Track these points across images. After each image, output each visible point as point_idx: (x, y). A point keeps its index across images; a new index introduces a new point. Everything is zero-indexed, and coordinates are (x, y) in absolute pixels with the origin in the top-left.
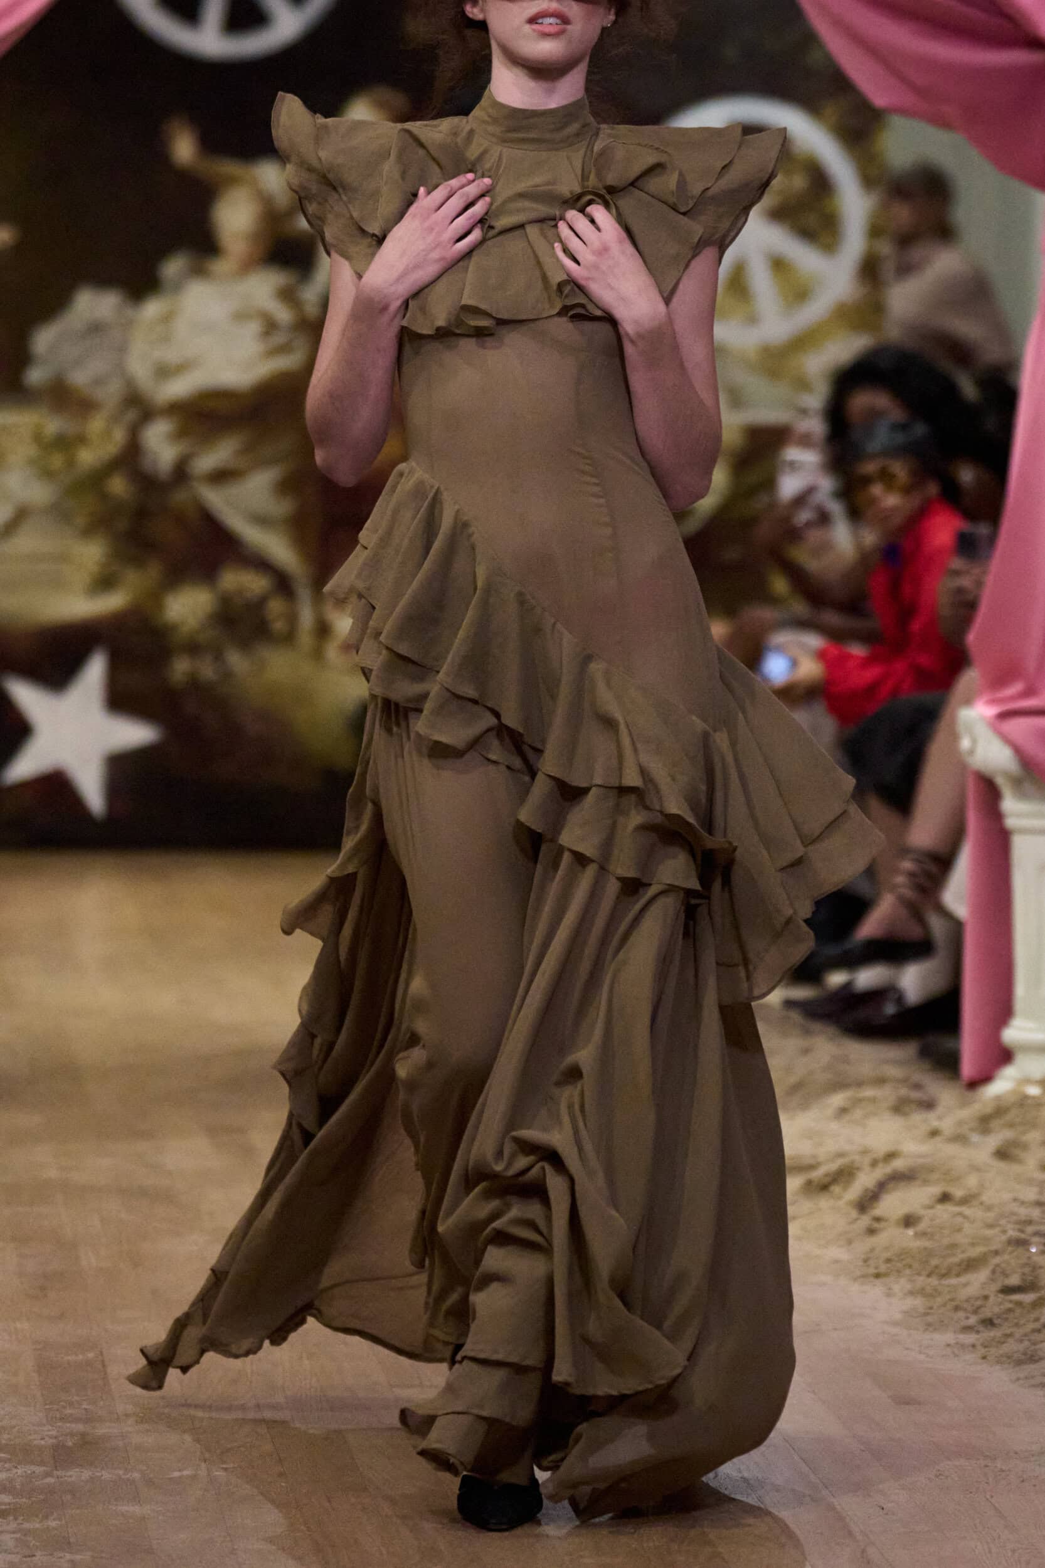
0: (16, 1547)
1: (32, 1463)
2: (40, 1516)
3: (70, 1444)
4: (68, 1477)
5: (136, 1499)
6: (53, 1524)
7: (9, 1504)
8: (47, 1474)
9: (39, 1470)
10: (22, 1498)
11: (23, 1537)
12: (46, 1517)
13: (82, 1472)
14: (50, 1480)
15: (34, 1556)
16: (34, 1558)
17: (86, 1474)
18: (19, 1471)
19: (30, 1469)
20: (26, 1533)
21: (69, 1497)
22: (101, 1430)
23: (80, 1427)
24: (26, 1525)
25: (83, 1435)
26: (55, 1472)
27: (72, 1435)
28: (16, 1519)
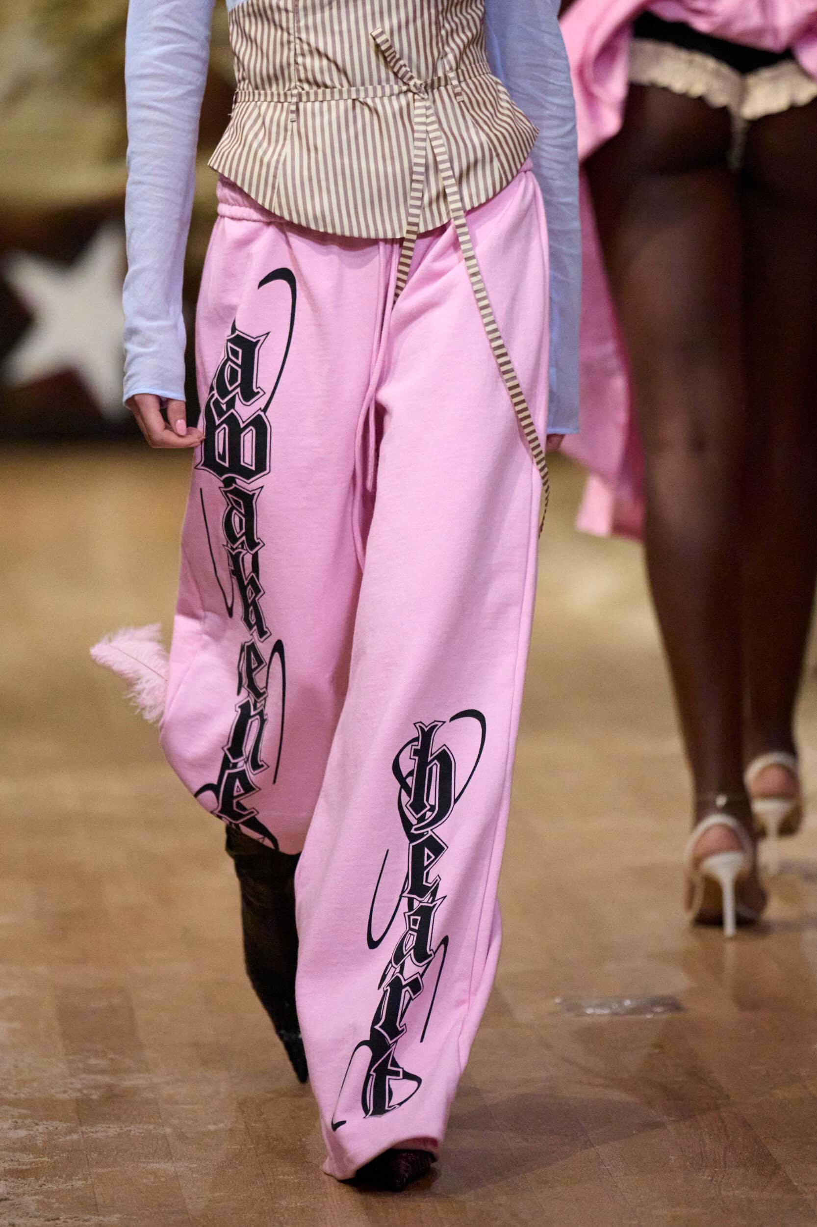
0: (38, 1210)
1: (53, 1118)
2: (64, 1176)
3: (94, 1097)
4: (93, 1132)
5: (168, 1156)
6: (79, 1184)
7: (31, 1164)
8: (71, 1131)
9: (62, 1126)
10: (44, 1157)
11: (46, 1200)
12: (70, 1177)
13: (109, 1127)
14: (75, 1137)
15: (58, 1219)
16: (57, 1221)
17: (113, 1130)
18: (41, 1128)
19: (53, 1125)
20: (48, 1194)
21: (95, 1155)
22: (129, 1082)
23: (106, 1079)
24: (48, 1186)
25: (110, 1087)
26: (80, 1128)
27: (97, 1087)
28: (37, 1179)
